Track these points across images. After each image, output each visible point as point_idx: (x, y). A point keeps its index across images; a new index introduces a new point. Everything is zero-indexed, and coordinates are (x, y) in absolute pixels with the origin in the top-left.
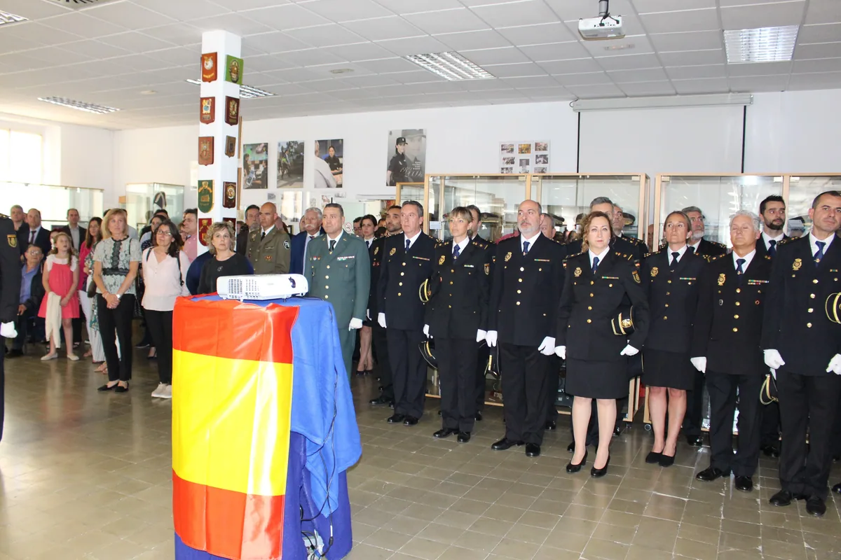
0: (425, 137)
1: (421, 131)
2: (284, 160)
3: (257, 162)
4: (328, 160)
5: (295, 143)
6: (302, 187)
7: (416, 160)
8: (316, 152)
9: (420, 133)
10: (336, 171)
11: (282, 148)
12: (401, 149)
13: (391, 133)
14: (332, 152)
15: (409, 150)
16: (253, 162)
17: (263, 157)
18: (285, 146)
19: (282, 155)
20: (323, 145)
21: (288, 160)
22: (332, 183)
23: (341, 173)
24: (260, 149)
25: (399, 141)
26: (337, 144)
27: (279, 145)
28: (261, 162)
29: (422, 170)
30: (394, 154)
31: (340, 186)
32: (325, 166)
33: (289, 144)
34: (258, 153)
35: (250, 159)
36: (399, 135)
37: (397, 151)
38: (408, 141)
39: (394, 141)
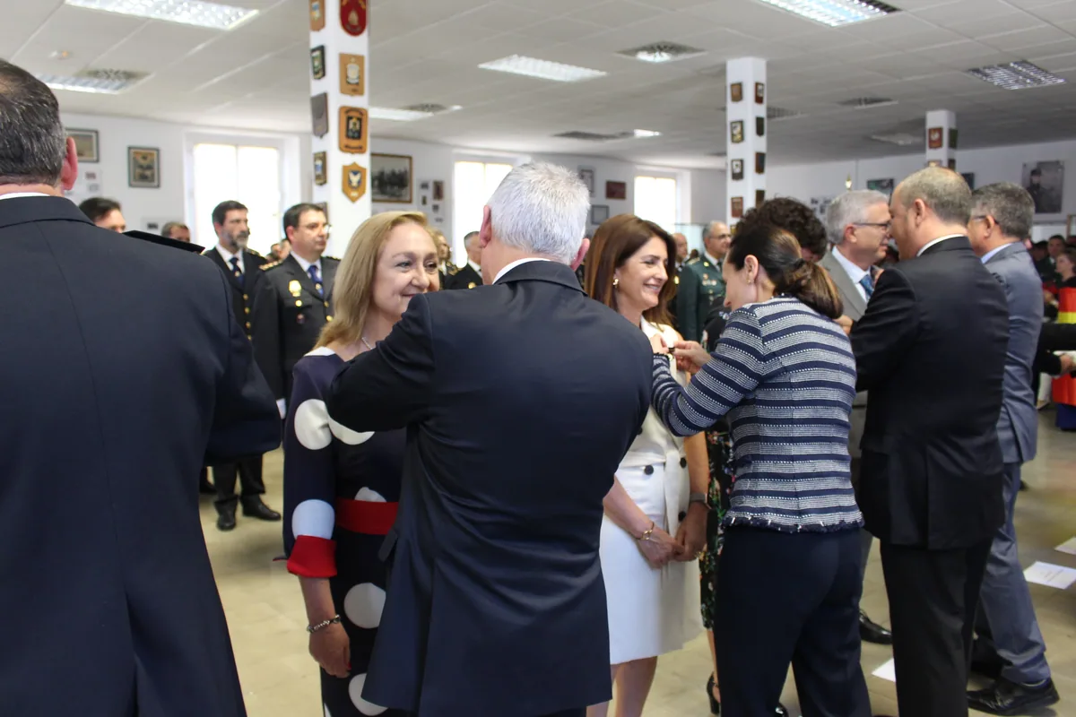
0: (1062, 167)
1: (1057, 163)
7: (1052, 189)
9: (1057, 165)
12: (1036, 180)
13: (1025, 165)
15: (1045, 180)
24: (885, 184)
25: (1035, 172)
29: (1059, 198)
30: (1029, 183)
34: (883, 188)
36: (1034, 167)
37: (1031, 181)
38: (1043, 172)
39: (1029, 172)
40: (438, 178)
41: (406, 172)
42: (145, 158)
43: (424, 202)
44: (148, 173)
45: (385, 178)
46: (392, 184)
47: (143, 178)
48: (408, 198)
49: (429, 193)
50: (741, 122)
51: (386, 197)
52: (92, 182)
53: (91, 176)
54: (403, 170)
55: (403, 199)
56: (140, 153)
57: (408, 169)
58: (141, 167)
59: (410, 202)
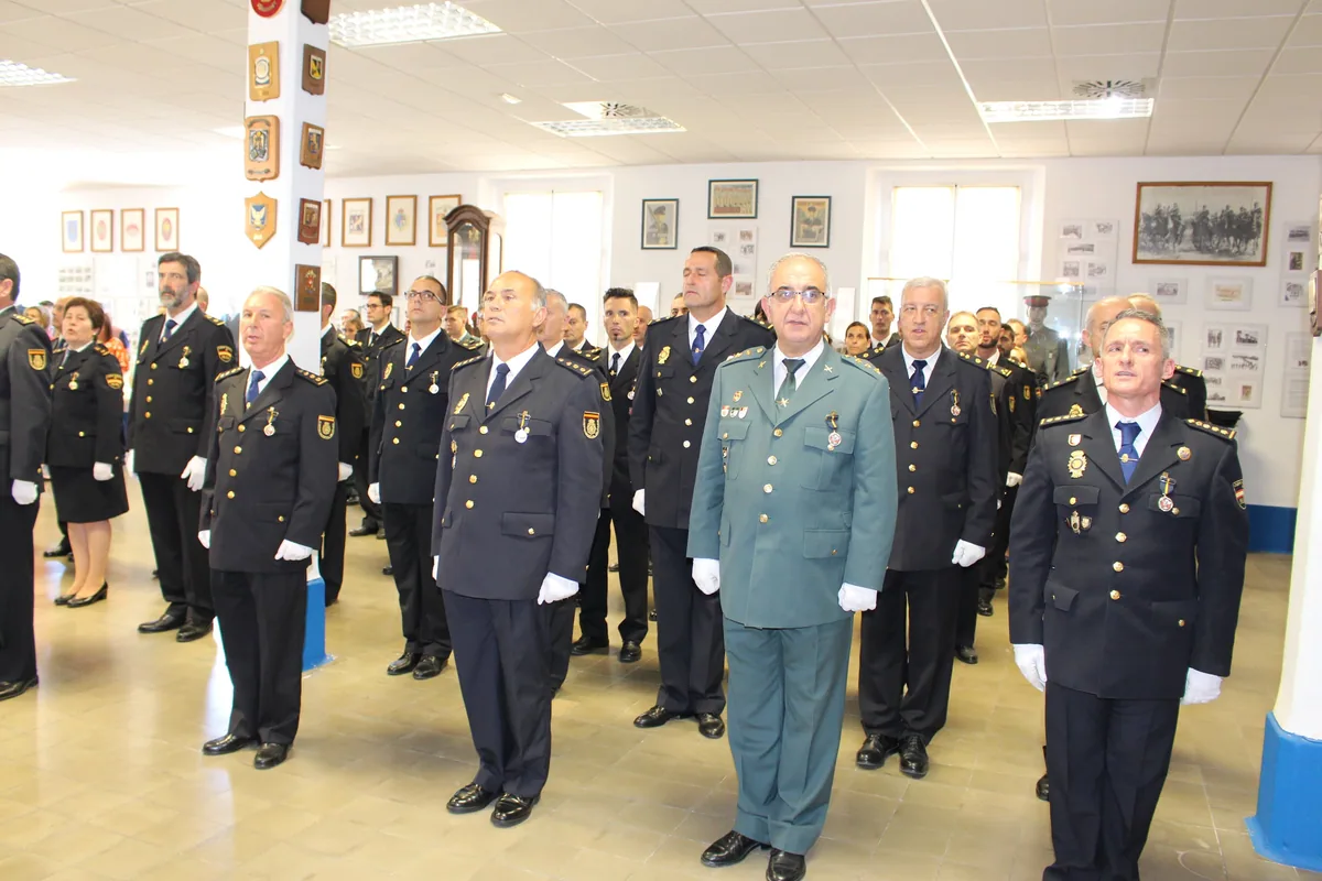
41: (1257, 212)
42: (812, 209)
43: (1296, 266)
44: (815, 228)
45: (1210, 224)
46: (1225, 233)
47: (809, 235)
48: (1258, 259)
49: (1307, 247)
51: (1207, 257)
52: (746, 242)
53: (746, 235)
54: (1249, 208)
55: (1245, 258)
56: (804, 203)
57: (1262, 206)
58: (807, 222)
59: (1263, 264)
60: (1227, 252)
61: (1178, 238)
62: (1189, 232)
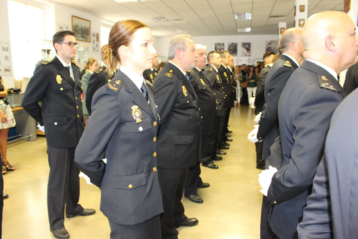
2: (230, 48)
3: (220, 48)
4: (246, 48)
5: (234, 43)
6: (236, 56)
8: (242, 46)
10: (248, 52)
11: (230, 45)
12: (270, 46)
13: (266, 41)
14: (247, 46)
15: (272, 46)
16: (219, 49)
17: (222, 47)
18: (231, 44)
19: (230, 46)
20: (244, 45)
21: (232, 48)
22: (247, 55)
23: (250, 52)
24: (221, 45)
25: (269, 44)
26: (249, 44)
27: (229, 43)
28: (222, 49)
30: (267, 47)
31: (250, 56)
32: (245, 50)
33: (232, 44)
34: (220, 46)
35: (217, 48)
36: (269, 42)
37: (268, 46)
38: (272, 44)
39: (268, 44)
40: (98, 32)
41: (89, 28)
43: (94, 43)
45: (83, 30)
46: (85, 33)
48: (89, 41)
49: (95, 38)
50: (304, 20)
59: (90, 42)
60: (85, 38)
61: (79, 33)
62: (80, 32)
